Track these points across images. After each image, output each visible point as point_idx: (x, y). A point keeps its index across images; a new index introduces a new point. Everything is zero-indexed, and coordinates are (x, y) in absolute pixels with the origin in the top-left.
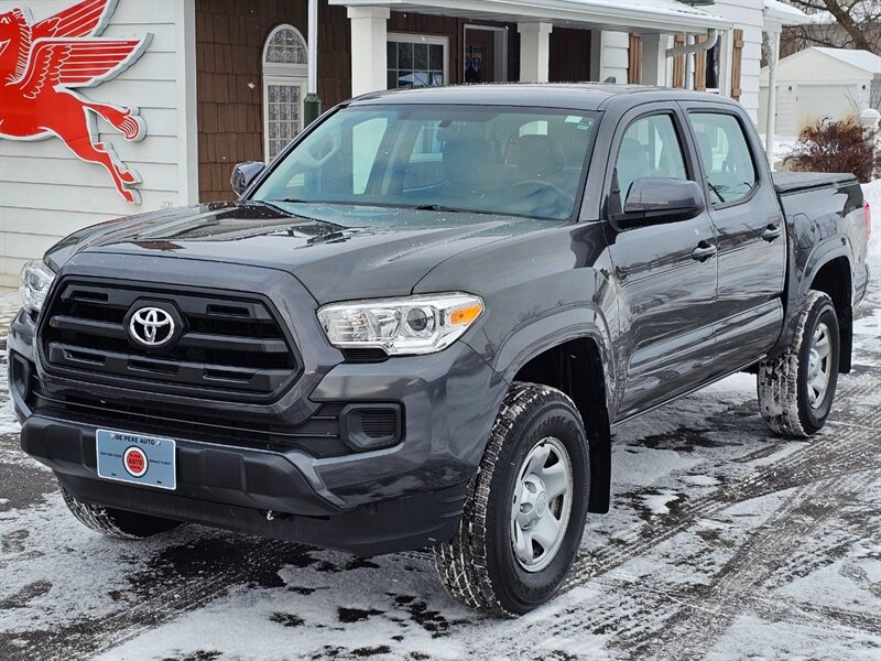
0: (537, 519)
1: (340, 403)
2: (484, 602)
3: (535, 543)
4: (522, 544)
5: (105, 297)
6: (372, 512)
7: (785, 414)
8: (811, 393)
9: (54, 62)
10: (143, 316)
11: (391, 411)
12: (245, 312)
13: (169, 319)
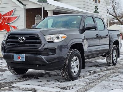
0: (75, 68)
1: (47, 48)
2: (67, 78)
3: (74, 71)
4: (73, 71)
5: (15, 36)
6: (52, 64)
7: (110, 62)
8: (114, 59)
9: (6, 20)
10: (20, 38)
11: (54, 49)
12: (34, 36)
13: (24, 38)
